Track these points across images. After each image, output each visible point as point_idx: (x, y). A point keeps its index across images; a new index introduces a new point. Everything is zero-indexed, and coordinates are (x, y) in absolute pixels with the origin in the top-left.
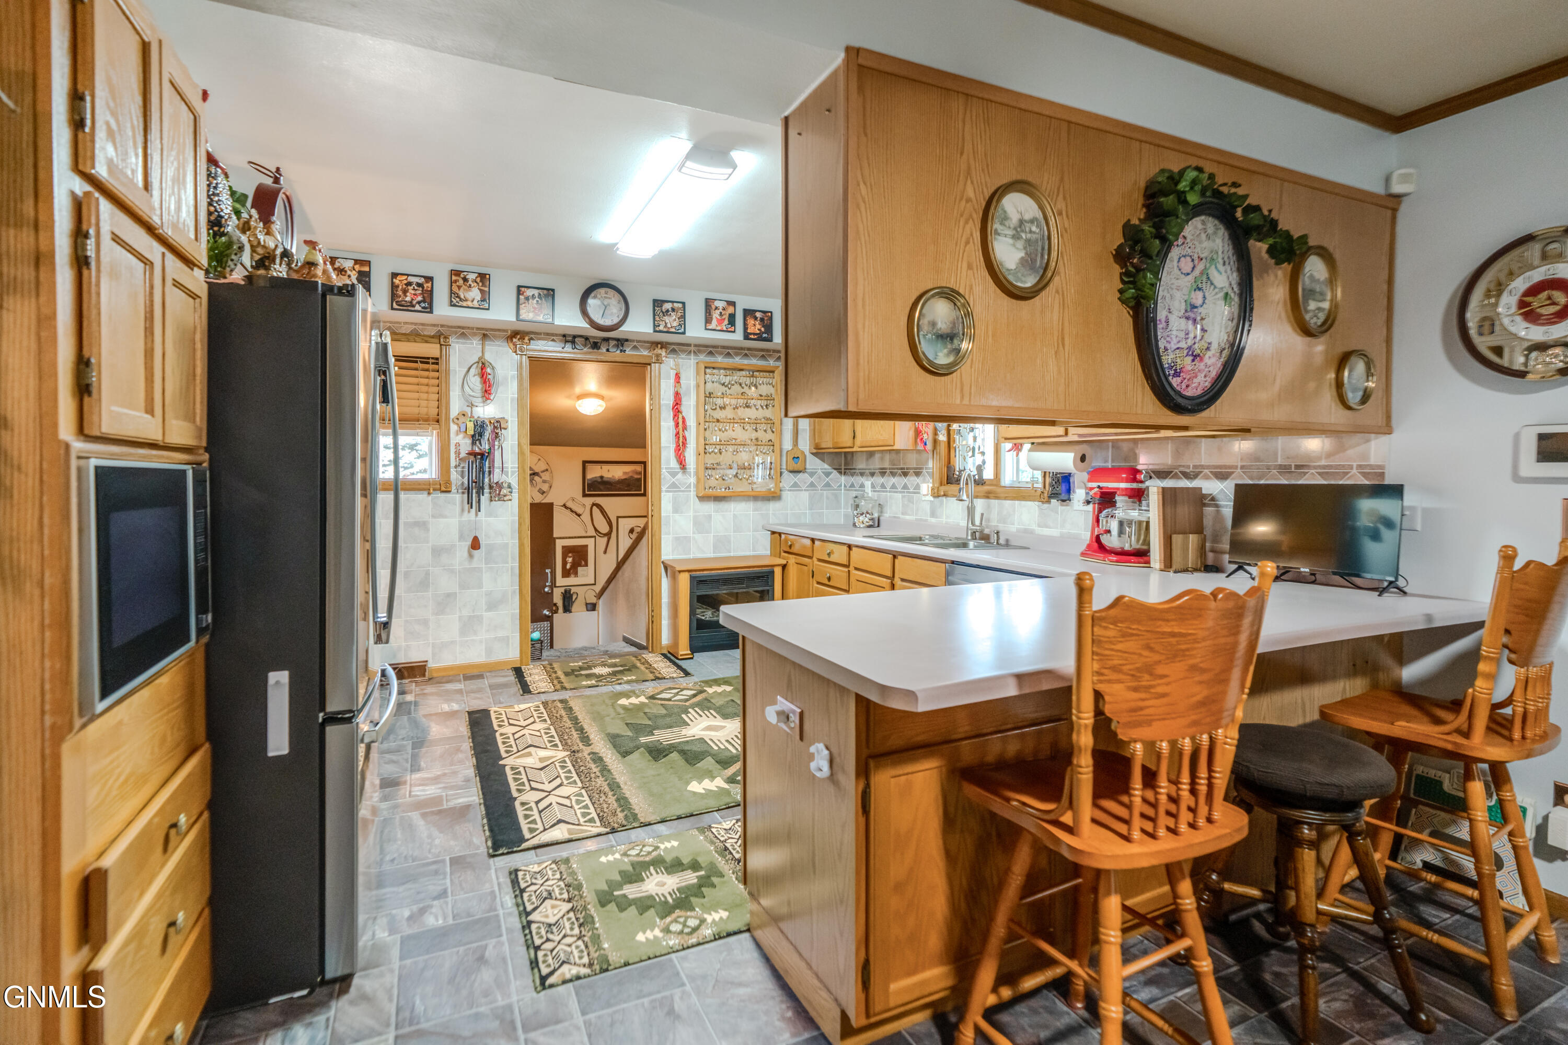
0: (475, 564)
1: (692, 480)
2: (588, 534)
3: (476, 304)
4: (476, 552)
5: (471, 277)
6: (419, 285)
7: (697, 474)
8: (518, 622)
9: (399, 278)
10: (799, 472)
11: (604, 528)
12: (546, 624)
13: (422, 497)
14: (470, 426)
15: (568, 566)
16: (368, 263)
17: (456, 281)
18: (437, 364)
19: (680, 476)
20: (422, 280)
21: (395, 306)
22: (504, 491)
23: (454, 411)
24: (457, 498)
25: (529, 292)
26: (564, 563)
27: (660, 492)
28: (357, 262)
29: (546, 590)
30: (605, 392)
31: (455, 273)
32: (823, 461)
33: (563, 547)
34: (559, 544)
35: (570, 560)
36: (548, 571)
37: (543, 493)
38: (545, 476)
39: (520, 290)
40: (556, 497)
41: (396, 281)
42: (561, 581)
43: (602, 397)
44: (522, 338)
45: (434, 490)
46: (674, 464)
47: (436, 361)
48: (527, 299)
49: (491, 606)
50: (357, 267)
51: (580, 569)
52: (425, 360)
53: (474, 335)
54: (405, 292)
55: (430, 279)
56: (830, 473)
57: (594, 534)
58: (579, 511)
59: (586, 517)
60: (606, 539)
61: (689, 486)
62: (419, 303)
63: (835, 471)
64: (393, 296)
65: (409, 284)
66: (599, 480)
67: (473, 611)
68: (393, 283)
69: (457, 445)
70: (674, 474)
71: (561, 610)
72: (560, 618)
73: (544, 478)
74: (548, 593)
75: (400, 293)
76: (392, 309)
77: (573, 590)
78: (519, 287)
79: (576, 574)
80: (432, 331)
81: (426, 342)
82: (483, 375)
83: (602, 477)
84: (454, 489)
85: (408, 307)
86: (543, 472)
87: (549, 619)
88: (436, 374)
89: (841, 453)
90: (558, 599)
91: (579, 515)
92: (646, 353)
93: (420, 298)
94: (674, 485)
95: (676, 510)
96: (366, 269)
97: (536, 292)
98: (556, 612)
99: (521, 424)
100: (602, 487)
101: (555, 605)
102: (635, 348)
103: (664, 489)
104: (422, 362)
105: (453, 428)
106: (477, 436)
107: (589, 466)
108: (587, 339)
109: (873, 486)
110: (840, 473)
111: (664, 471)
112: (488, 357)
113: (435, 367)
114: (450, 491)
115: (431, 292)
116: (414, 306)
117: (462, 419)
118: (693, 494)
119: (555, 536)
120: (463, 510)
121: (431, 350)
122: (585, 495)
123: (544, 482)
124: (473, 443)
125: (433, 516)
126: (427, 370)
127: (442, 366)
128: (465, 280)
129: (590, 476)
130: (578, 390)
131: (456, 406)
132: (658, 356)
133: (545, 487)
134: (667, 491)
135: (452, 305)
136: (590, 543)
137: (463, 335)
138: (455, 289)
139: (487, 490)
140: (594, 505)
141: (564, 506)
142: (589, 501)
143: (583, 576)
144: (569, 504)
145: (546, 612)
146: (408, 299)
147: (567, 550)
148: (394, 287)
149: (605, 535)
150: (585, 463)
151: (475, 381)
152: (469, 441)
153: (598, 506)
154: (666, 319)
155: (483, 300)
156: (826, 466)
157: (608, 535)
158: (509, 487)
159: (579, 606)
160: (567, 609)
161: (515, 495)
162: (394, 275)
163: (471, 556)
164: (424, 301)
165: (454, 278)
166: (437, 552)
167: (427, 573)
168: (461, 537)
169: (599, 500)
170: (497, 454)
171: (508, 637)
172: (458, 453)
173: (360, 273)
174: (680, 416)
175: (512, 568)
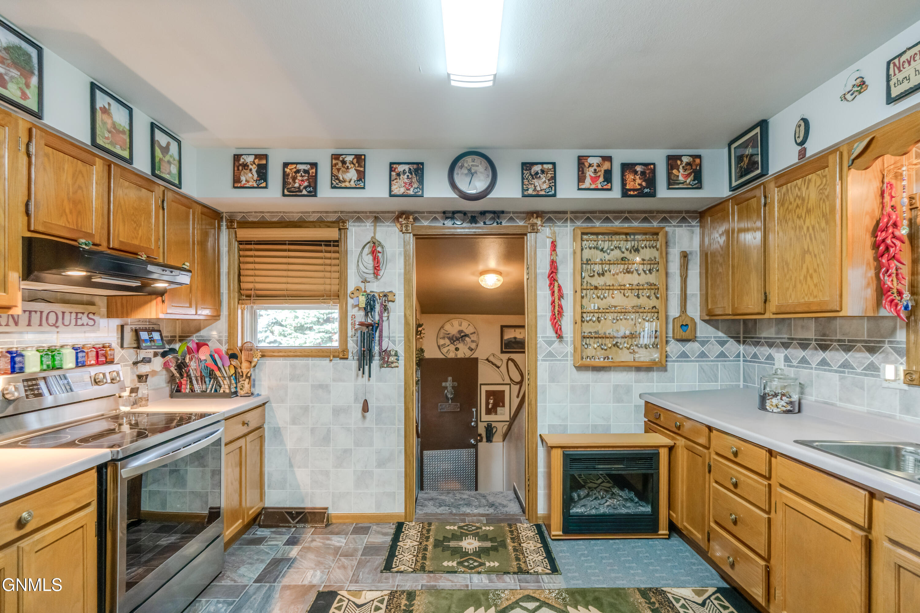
0: (367, 424)
1: (569, 349)
2: (505, 382)
3: (353, 184)
4: (366, 414)
5: (349, 159)
6: (306, 172)
7: (574, 342)
8: (403, 479)
9: (290, 167)
10: (688, 340)
11: (517, 378)
12: (473, 450)
13: (325, 362)
14: (362, 300)
15: (490, 406)
16: (266, 157)
17: (336, 164)
18: (338, 246)
19: (556, 344)
20: (307, 167)
21: (286, 192)
22: (392, 359)
23: (351, 287)
24: (353, 363)
25: (400, 168)
26: (487, 403)
27: (536, 361)
28: (257, 156)
29: (473, 424)
30: (503, 268)
31: (336, 157)
32: (717, 328)
33: (487, 391)
34: (484, 389)
35: (491, 401)
36: (474, 410)
37: (471, 349)
38: (474, 337)
39: (392, 166)
40: (481, 354)
41: (288, 170)
42: (485, 417)
43: (500, 273)
44: (407, 218)
45: (334, 357)
46: (551, 333)
47: (336, 243)
48: (398, 175)
49: (381, 464)
50: (257, 161)
51: (499, 409)
52: (328, 243)
53: (368, 218)
54: (294, 179)
55: (314, 165)
56: (726, 342)
57: (509, 382)
58: (498, 363)
59: (503, 368)
60: (518, 386)
61: (566, 356)
62: (305, 188)
63: (731, 340)
64: (285, 183)
65: (298, 171)
66: (514, 340)
67: (366, 467)
68: (284, 172)
69: (354, 317)
70: (550, 343)
71: (484, 439)
72: (483, 446)
73: (472, 339)
74: (473, 427)
75: (290, 180)
76: (284, 195)
77: (494, 424)
78: (391, 164)
79: (496, 413)
80: (333, 218)
81: (329, 227)
82: (374, 252)
83: (515, 338)
84: (350, 355)
85: (294, 193)
86: (472, 334)
87: (475, 447)
88: (337, 255)
89: (739, 320)
90: (482, 430)
91: (498, 367)
92: (521, 223)
93: (306, 184)
94: (550, 354)
95: (552, 379)
96: (264, 162)
97: (406, 167)
98: (481, 441)
99: (407, 296)
100: (515, 346)
101: (480, 435)
102: (511, 219)
103: (540, 357)
104: (326, 245)
105: (350, 302)
106: (369, 308)
107: (506, 330)
108: (465, 213)
109: (787, 359)
110: (739, 342)
111: (540, 340)
112: (379, 237)
113: (336, 248)
114: (347, 359)
115: (315, 177)
116: (301, 191)
117: (356, 293)
118: (570, 363)
119: (480, 383)
120: (357, 375)
121: (332, 234)
122: (502, 352)
123: (473, 341)
124: (366, 315)
125: (334, 380)
126: (330, 252)
127: (342, 248)
128: (344, 162)
129: (506, 337)
130: (481, 267)
131: (353, 282)
132: (533, 225)
133: (473, 346)
134: (543, 360)
135: (333, 187)
136: (506, 388)
137: (359, 219)
138: (335, 172)
139: (377, 358)
140: (509, 359)
141: (487, 360)
142: (506, 356)
143: (501, 414)
144: (491, 359)
145: (472, 441)
146: (297, 185)
147: (489, 394)
148: (285, 175)
149: (517, 383)
150: (502, 327)
151: (368, 259)
152: (362, 313)
153: (513, 360)
154: (536, 182)
155: (359, 179)
156: (720, 334)
157: (520, 383)
158: (396, 355)
159: (498, 437)
160: (489, 439)
161: (402, 362)
162: (286, 165)
163: (364, 417)
164: (309, 186)
165: (334, 162)
166: (337, 411)
167: (329, 430)
168: (356, 399)
169: (513, 356)
170: (385, 324)
171: (394, 493)
172: (353, 324)
173: (259, 166)
174: (556, 284)
175: (399, 429)
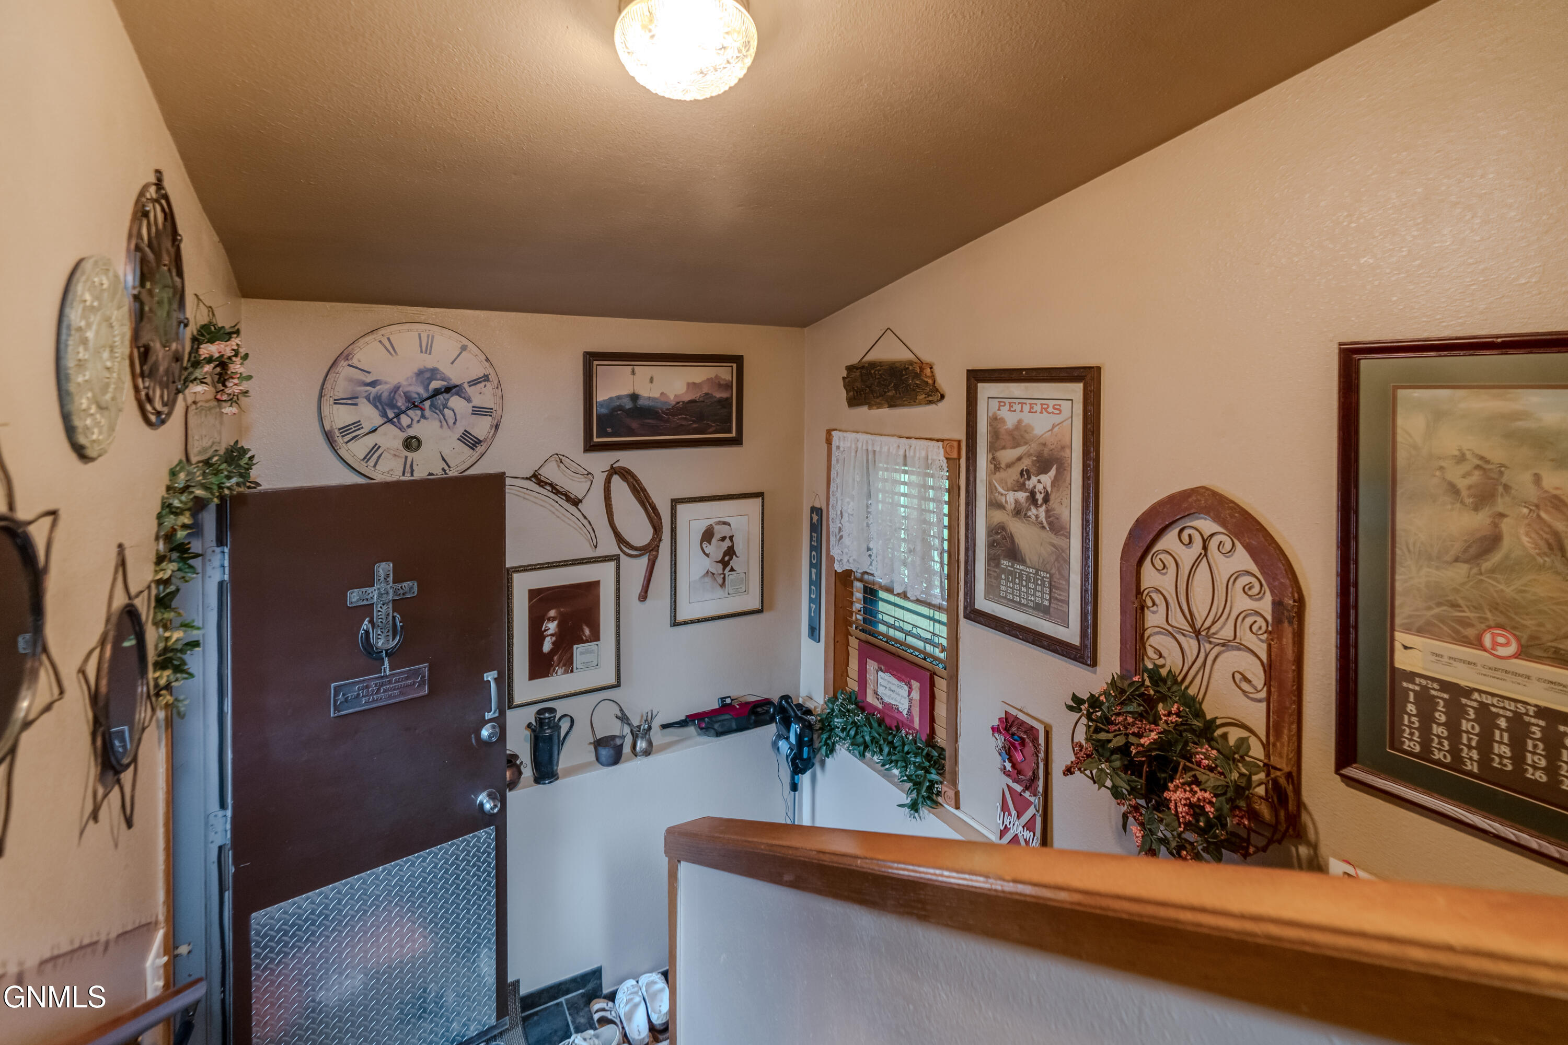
2: (598, 552)
11: (641, 533)
15: (547, 646)
26: (536, 638)
33: (533, 593)
34: (526, 584)
35: (552, 627)
36: (490, 676)
37: (471, 441)
38: (483, 396)
40: (511, 457)
42: (529, 691)
51: (578, 649)
57: (613, 549)
58: (576, 488)
59: (593, 505)
60: (644, 560)
66: (629, 405)
73: (477, 401)
77: (560, 709)
79: (569, 666)
83: (634, 397)
86: (474, 383)
90: (516, 739)
91: (576, 502)
98: (515, 783)
100: (634, 425)
101: (512, 762)
107: (602, 370)
119: (508, 564)
122: (590, 447)
123: (479, 411)
129: (603, 395)
133: (481, 427)
136: (604, 574)
140: (614, 471)
141: (536, 477)
142: (600, 462)
143: (587, 666)
144: (551, 473)
149: (642, 550)
150: (591, 359)
153: (626, 474)
157: (651, 549)
159: (576, 754)
169: (626, 459)
